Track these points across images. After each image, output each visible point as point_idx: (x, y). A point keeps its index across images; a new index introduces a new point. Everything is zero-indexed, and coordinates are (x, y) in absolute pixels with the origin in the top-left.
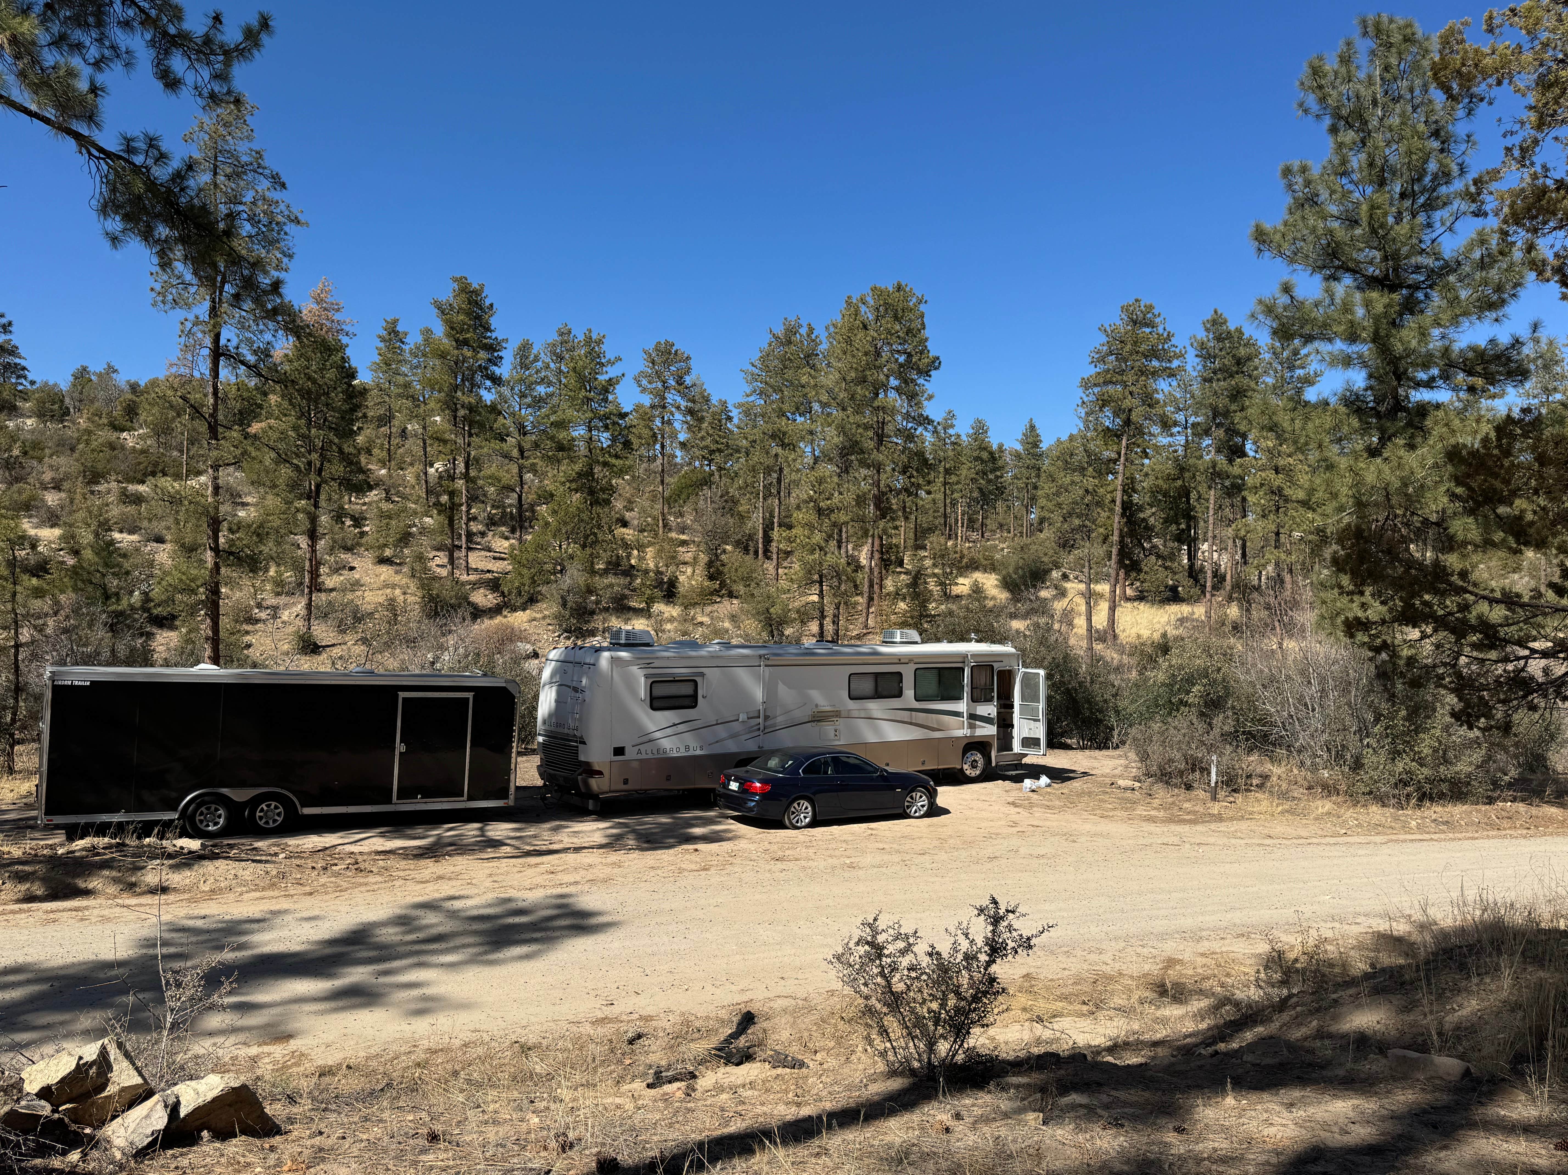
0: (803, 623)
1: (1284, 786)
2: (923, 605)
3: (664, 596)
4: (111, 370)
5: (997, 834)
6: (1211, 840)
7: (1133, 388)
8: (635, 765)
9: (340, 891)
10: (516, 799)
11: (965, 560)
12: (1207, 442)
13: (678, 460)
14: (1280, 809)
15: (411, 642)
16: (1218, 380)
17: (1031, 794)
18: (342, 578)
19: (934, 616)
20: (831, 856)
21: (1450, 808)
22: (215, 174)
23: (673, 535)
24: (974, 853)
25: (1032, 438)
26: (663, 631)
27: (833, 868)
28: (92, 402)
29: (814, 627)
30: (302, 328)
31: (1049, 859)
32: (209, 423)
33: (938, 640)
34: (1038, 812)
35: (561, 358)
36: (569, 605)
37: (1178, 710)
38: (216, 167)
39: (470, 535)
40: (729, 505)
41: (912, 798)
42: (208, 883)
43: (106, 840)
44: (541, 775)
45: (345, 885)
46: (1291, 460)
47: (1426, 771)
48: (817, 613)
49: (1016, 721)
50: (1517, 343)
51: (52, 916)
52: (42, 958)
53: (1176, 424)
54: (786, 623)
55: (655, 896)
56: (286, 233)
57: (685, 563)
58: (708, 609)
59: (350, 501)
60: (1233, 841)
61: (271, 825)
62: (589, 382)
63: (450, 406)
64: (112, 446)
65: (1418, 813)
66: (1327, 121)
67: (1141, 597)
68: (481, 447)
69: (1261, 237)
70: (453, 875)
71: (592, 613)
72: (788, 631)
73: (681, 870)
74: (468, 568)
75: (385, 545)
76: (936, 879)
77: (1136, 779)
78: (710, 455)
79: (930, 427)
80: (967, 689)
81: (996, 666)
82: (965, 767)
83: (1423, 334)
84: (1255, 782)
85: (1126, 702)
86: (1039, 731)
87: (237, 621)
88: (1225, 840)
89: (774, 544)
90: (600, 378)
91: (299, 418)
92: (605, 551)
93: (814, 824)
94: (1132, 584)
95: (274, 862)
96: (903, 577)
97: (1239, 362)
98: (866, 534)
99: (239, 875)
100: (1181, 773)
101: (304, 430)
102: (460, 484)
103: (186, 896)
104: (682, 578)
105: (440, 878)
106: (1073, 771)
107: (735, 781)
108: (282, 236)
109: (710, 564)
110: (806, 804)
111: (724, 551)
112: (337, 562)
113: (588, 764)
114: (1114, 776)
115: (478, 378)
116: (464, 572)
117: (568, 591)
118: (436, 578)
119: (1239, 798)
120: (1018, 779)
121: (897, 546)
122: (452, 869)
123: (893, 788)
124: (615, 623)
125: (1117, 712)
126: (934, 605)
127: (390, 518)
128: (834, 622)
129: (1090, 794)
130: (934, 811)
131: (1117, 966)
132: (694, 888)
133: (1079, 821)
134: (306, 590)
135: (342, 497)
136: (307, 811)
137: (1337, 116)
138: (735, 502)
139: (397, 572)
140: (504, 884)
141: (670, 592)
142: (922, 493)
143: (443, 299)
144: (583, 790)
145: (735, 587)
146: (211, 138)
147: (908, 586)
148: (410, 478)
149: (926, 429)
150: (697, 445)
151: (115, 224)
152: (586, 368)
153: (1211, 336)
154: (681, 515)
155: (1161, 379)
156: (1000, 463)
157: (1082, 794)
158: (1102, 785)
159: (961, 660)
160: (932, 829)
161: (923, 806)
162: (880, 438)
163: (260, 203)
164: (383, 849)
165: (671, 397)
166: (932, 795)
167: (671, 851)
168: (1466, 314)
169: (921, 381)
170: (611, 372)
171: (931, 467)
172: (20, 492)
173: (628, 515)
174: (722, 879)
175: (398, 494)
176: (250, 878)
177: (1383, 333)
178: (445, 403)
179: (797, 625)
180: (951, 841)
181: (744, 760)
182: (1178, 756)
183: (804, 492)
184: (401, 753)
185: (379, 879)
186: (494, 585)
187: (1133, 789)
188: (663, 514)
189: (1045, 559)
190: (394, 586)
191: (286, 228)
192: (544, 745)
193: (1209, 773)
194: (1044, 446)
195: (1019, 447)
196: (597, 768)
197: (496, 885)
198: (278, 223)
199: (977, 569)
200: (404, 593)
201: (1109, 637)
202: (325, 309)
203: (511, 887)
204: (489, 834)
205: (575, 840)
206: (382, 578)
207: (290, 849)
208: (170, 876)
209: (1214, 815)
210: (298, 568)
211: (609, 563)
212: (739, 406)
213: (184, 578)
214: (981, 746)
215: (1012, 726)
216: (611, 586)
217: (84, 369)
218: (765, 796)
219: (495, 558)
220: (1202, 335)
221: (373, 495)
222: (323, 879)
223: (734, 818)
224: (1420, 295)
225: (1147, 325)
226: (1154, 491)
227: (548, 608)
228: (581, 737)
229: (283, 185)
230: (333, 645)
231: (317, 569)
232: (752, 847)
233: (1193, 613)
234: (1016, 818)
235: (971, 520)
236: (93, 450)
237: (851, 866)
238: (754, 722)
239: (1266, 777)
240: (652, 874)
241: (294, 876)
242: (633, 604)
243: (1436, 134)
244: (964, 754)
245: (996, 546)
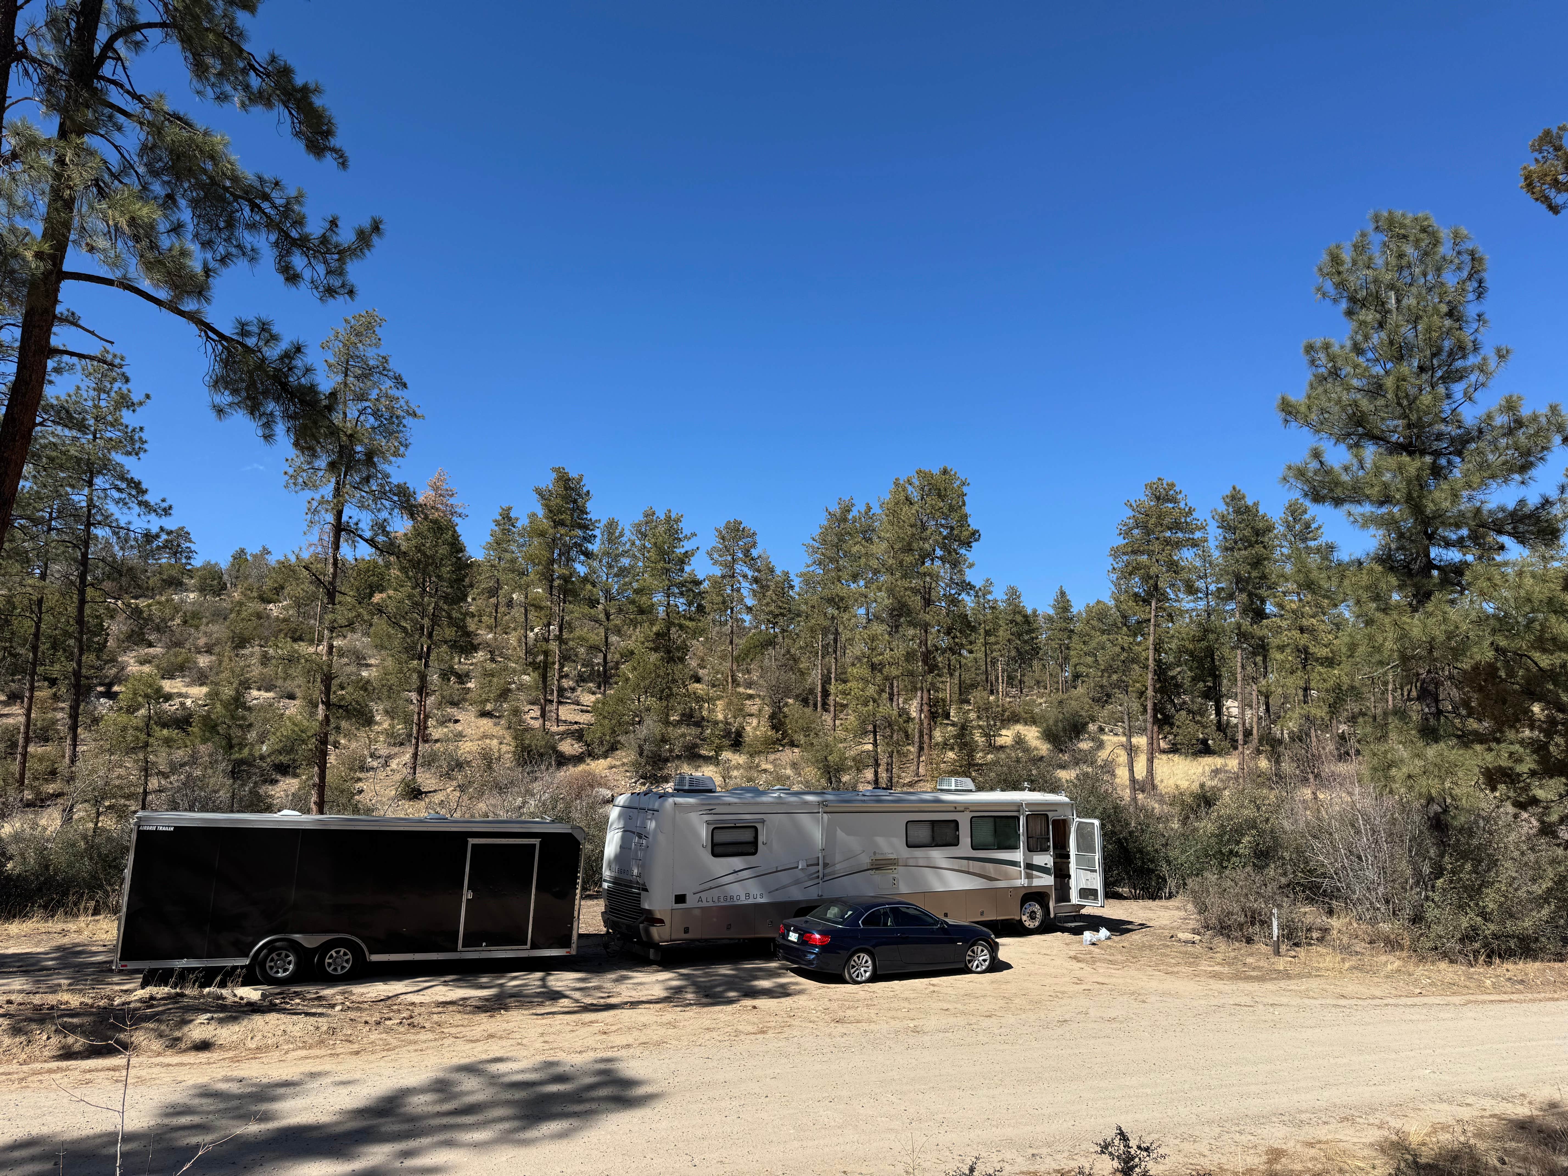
0: (859, 770)
1: (1345, 940)
2: (971, 755)
3: (732, 745)
4: (266, 551)
5: (1063, 993)
6: (1284, 1000)
7: (1159, 557)
8: (697, 912)
9: (388, 1050)
10: (578, 947)
11: (1007, 714)
12: (1231, 606)
13: (747, 624)
14: (1347, 965)
15: (501, 789)
16: (1240, 549)
17: (1092, 948)
18: (445, 730)
19: (981, 765)
20: (893, 1018)
21: (1521, 965)
22: (346, 375)
23: (741, 690)
24: (1043, 1016)
25: (1063, 604)
26: (730, 777)
27: (897, 1032)
28: (246, 578)
29: (869, 774)
30: (415, 506)
31: (1121, 1022)
32: (328, 590)
33: (992, 789)
34: (1102, 968)
35: (644, 535)
36: (645, 753)
37: (1229, 860)
38: (347, 369)
39: (561, 691)
40: (791, 662)
41: (973, 952)
42: (256, 1039)
43: (167, 989)
44: (606, 922)
45: (394, 1042)
46: (1314, 621)
47: (1492, 927)
48: (871, 761)
49: (1072, 872)
50: (1547, 503)
51: (88, 1076)
52: (58, 1129)
53: (1198, 590)
54: (843, 770)
55: (710, 1064)
56: (404, 426)
57: (751, 715)
58: (772, 757)
59: (460, 662)
60: (1306, 1001)
61: (339, 972)
62: (668, 554)
63: (548, 577)
64: (259, 616)
65: (1490, 971)
66: (1344, 305)
67: (1174, 749)
68: (572, 612)
69: (1288, 410)
70: (504, 1034)
71: (667, 760)
72: (845, 778)
73: (738, 1033)
74: (558, 720)
75: (487, 700)
76: (1006, 1047)
77: (1195, 932)
78: (773, 619)
79: (972, 592)
80: (1022, 838)
81: (1051, 815)
82: (1024, 918)
83: (1455, 496)
84: (1315, 935)
85: (1177, 852)
86: (1096, 881)
87: (351, 769)
88: (1299, 1001)
89: (832, 698)
90: (678, 551)
91: (413, 588)
92: (679, 703)
93: (874, 979)
94: (1165, 737)
95: (328, 1016)
96: (950, 728)
97: (1257, 533)
98: (915, 689)
99: (288, 1031)
100: (1241, 926)
101: (417, 599)
102: (554, 646)
103: (231, 1054)
104: (748, 729)
105: (491, 1036)
106: (1130, 923)
107: (794, 931)
108: (401, 428)
109: (772, 717)
110: (866, 957)
111: (786, 704)
112: (443, 716)
113: (649, 912)
114: (1172, 928)
115: (573, 553)
116: (555, 724)
117: (645, 740)
118: (528, 729)
119: (1301, 952)
120: (1077, 931)
121: (944, 700)
122: (505, 1026)
123: (954, 942)
124: (687, 769)
125: (1169, 862)
126: (980, 754)
127: (493, 676)
128: (887, 770)
129: (1151, 947)
130: (997, 966)
131: (1216, 1158)
132: (751, 1055)
133: (1145, 978)
134: (414, 741)
135: (452, 658)
136: (375, 958)
137: (1353, 300)
138: (796, 660)
139: (496, 724)
140: (555, 1045)
141: (737, 742)
142: (965, 652)
143: (542, 486)
144: (645, 939)
145: (796, 737)
146: (345, 345)
147: (955, 737)
148: (513, 641)
149: (968, 594)
150: (763, 611)
151: (225, 398)
152: (665, 543)
153: (1231, 510)
154: (749, 672)
155: (1185, 549)
156: (1035, 626)
157: (1142, 947)
158: (1160, 937)
159: (1015, 808)
160: (995, 986)
161: (985, 961)
162: (928, 602)
163: (383, 400)
164: (444, 999)
165: (740, 568)
166: (994, 948)
167: (729, 1008)
168: (1493, 477)
169: (963, 551)
170: (687, 546)
171: (974, 629)
172: (176, 655)
173: (701, 672)
174: (780, 1044)
175: (501, 655)
176: (299, 1034)
177: (1415, 495)
178: (543, 574)
179: (853, 772)
180: (1017, 1001)
181: (804, 909)
182: (1236, 908)
183: (859, 648)
184: (468, 900)
185: (430, 1036)
186: (579, 735)
187: (1194, 943)
188: (732, 670)
189: (1084, 714)
190: (492, 737)
191: (405, 421)
192: (608, 891)
193: (1270, 926)
194: (1075, 610)
195: (1051, 612)
196: (658, 916)
197: (547, 1046)
198: (397, 417)
199: (1017, 721)
200: (501, 743)
201: (1149, 787)
202: (441, 495)
203: (561, 1049)
204: (550, 984)
205: (634, 993)
206: (482, 730)
207: (353, 998)
208: (217, 1032)
209: (1279, 972)
210: (407, 721)
211: (683, 715)
212: (802, 575)
213: (296, 729)
214: (1038, 896)
215: (1069, 877)
216: (683, 735)
217: (242, 551)
218: (825, 949)
219: (582, 711)
220: (1222, 508)
221: (480, 655)
222: (374, 1036)
223: (793, 971)
224: (1443, 461)
225: (1170, 501)
226: (1181, 650)
227: (626, 756)
228: (644, 884)
229: (405, 385)
230: (435, 791)
231: (425, 722)
232: (812, 1004)
233: (1226, 765)
234: (1079, 974)
235: (1010, 678)
236: (243, 619)
237: (916, 1031)
238: (813, 869)
239: (1325, 930)
240: (707, 1037)
241: (344, 1031)
242: (703, 752)
243: (1450, 314)
244: (1023, 903)
245: (1034, 701)
